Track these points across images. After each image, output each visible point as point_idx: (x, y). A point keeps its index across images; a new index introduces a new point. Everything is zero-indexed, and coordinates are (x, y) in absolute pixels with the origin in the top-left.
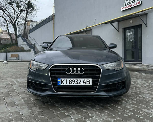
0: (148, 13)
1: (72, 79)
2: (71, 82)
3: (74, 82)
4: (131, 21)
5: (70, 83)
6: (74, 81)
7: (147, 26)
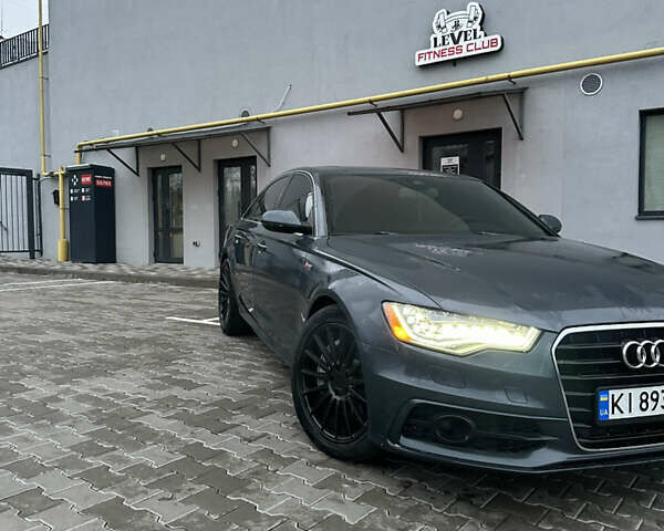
0: (526, 88)
1: (649, 390)
2: (646, 401)
3: (657, 400)
4: (458, 114)
5: (644, 406)
6: (655, 396)
7: (522, 139)
